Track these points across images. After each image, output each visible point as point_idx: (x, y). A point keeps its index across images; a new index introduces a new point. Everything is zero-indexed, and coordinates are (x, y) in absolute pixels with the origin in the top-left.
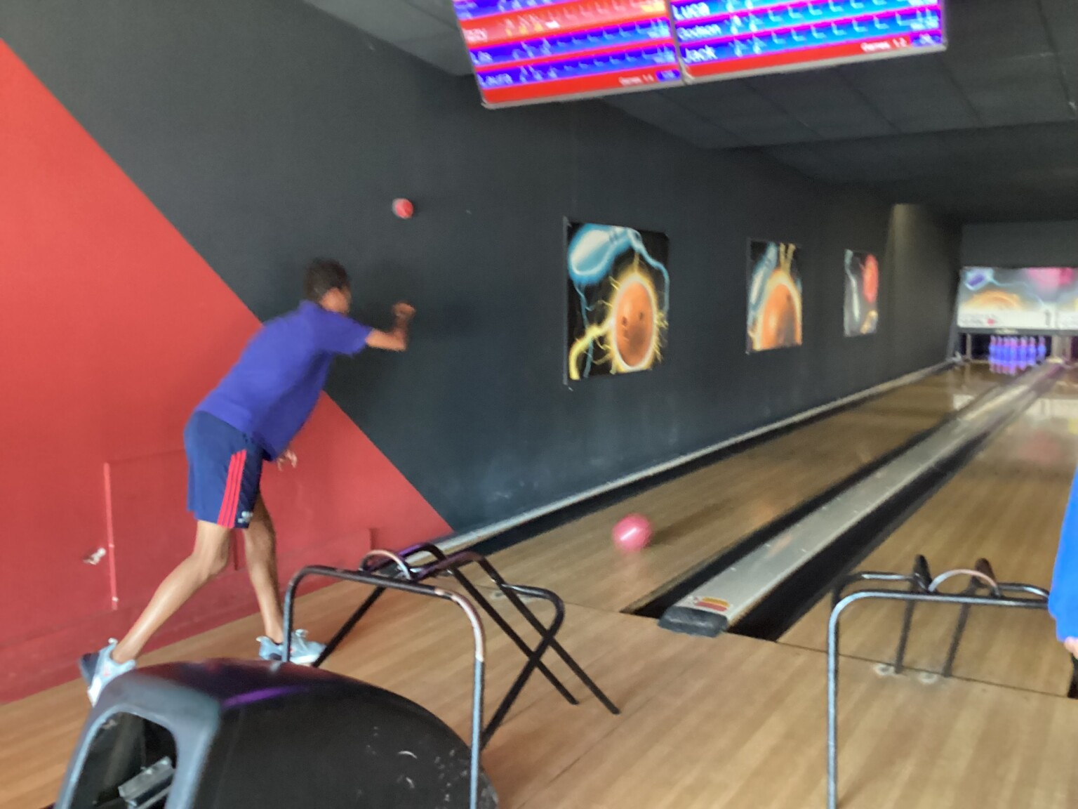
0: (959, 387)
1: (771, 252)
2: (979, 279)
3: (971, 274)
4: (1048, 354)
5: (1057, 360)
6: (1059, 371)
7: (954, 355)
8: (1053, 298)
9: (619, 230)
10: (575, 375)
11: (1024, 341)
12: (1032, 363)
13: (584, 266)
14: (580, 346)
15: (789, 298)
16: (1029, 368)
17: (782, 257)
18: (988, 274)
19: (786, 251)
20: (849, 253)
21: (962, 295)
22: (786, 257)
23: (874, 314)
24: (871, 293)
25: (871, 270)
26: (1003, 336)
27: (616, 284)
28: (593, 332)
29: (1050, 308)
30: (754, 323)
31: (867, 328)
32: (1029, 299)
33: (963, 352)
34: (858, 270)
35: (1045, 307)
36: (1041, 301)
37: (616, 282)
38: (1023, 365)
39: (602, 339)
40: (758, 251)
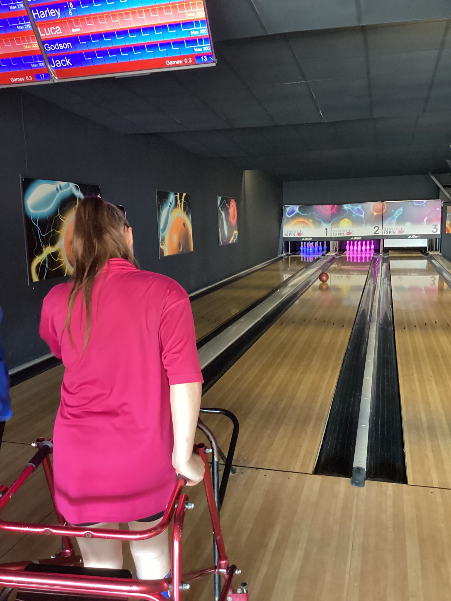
0: (285, 270)
1: (172, 197)
2: (293, 212)
3: (288, 209)
4: (328, 250)
5: (332, 254)
6: (333, 260)
7: (282, 253)
8: (328, 221)
9: (63, 184)
10: (35, 279)
11: (316, 243)
12: (320, 256)
13: (36, 207)
14: (38, 260)
15: (184, 225)
16: (318, 259)
17: (179, 201)
18: (296, 208)
19: (181, 197)
20: (220, 198)
21: (284, 221)
22: (181, 201)
23: (236, 232)
24: (234, 221)
25: (233, 207)
26: (307, 242)
27: (63, 219)
28: (48, 250)
29: (328, 226)
30: (163, 240)
31: (232, 240)
32: (317, 222)
33: (287, 251)
34: (225, 208)
35: (325, 226)
36: (323, 222)
37: (63, 217)
38: (316, 256)
39: (55, 254)
40: (163, 197)
